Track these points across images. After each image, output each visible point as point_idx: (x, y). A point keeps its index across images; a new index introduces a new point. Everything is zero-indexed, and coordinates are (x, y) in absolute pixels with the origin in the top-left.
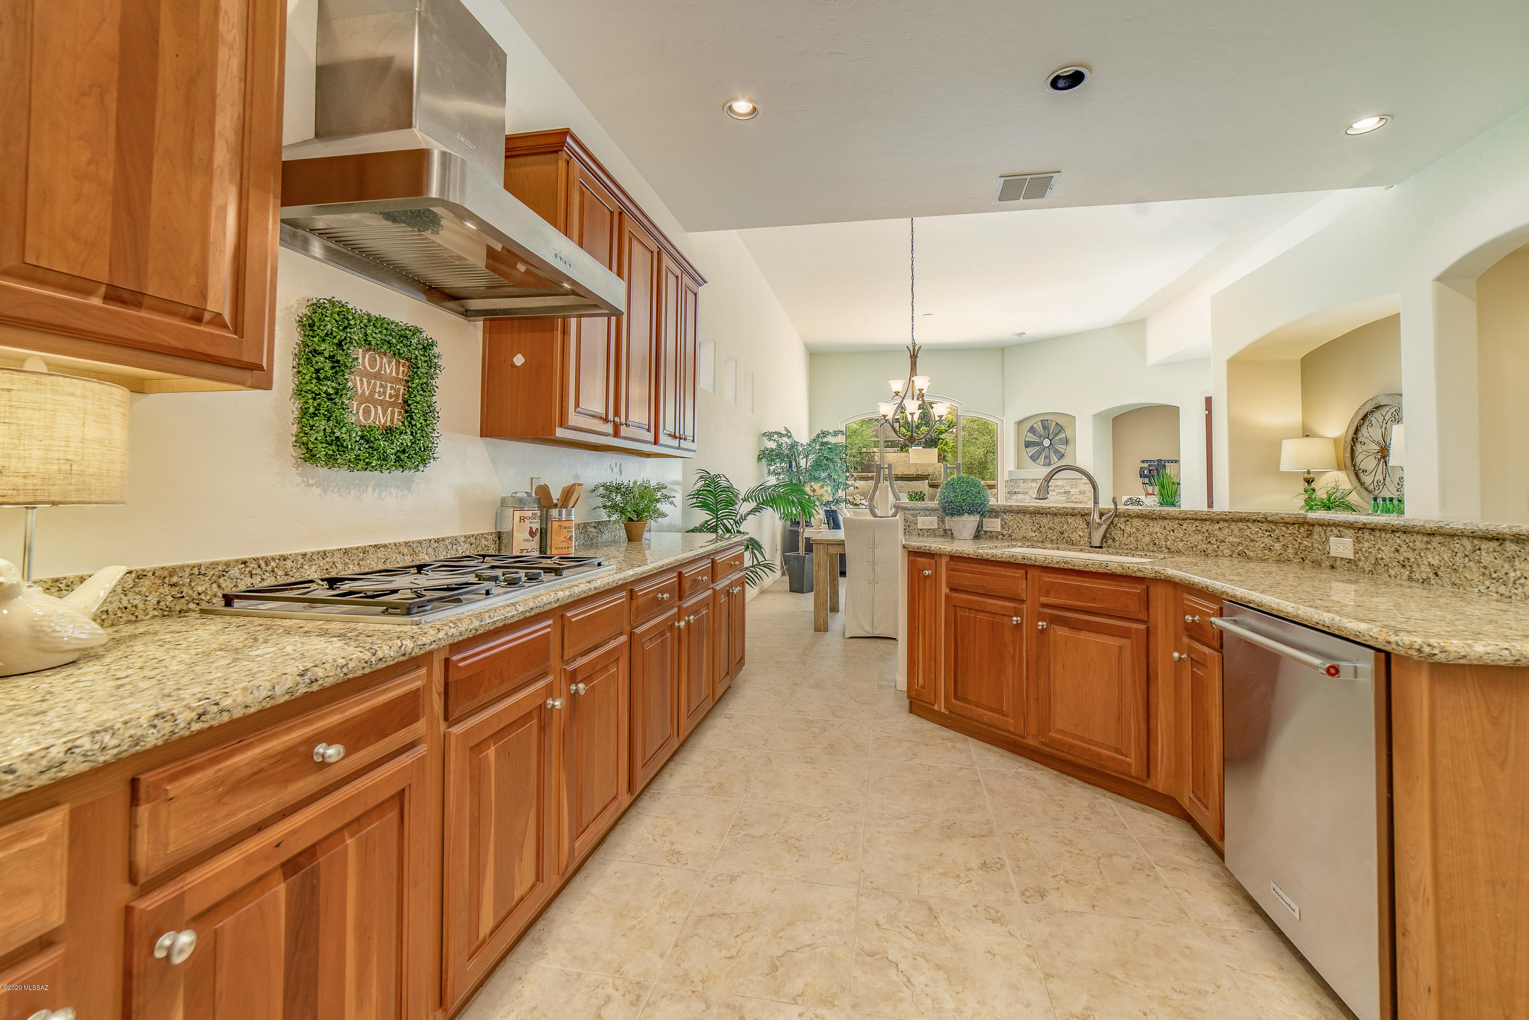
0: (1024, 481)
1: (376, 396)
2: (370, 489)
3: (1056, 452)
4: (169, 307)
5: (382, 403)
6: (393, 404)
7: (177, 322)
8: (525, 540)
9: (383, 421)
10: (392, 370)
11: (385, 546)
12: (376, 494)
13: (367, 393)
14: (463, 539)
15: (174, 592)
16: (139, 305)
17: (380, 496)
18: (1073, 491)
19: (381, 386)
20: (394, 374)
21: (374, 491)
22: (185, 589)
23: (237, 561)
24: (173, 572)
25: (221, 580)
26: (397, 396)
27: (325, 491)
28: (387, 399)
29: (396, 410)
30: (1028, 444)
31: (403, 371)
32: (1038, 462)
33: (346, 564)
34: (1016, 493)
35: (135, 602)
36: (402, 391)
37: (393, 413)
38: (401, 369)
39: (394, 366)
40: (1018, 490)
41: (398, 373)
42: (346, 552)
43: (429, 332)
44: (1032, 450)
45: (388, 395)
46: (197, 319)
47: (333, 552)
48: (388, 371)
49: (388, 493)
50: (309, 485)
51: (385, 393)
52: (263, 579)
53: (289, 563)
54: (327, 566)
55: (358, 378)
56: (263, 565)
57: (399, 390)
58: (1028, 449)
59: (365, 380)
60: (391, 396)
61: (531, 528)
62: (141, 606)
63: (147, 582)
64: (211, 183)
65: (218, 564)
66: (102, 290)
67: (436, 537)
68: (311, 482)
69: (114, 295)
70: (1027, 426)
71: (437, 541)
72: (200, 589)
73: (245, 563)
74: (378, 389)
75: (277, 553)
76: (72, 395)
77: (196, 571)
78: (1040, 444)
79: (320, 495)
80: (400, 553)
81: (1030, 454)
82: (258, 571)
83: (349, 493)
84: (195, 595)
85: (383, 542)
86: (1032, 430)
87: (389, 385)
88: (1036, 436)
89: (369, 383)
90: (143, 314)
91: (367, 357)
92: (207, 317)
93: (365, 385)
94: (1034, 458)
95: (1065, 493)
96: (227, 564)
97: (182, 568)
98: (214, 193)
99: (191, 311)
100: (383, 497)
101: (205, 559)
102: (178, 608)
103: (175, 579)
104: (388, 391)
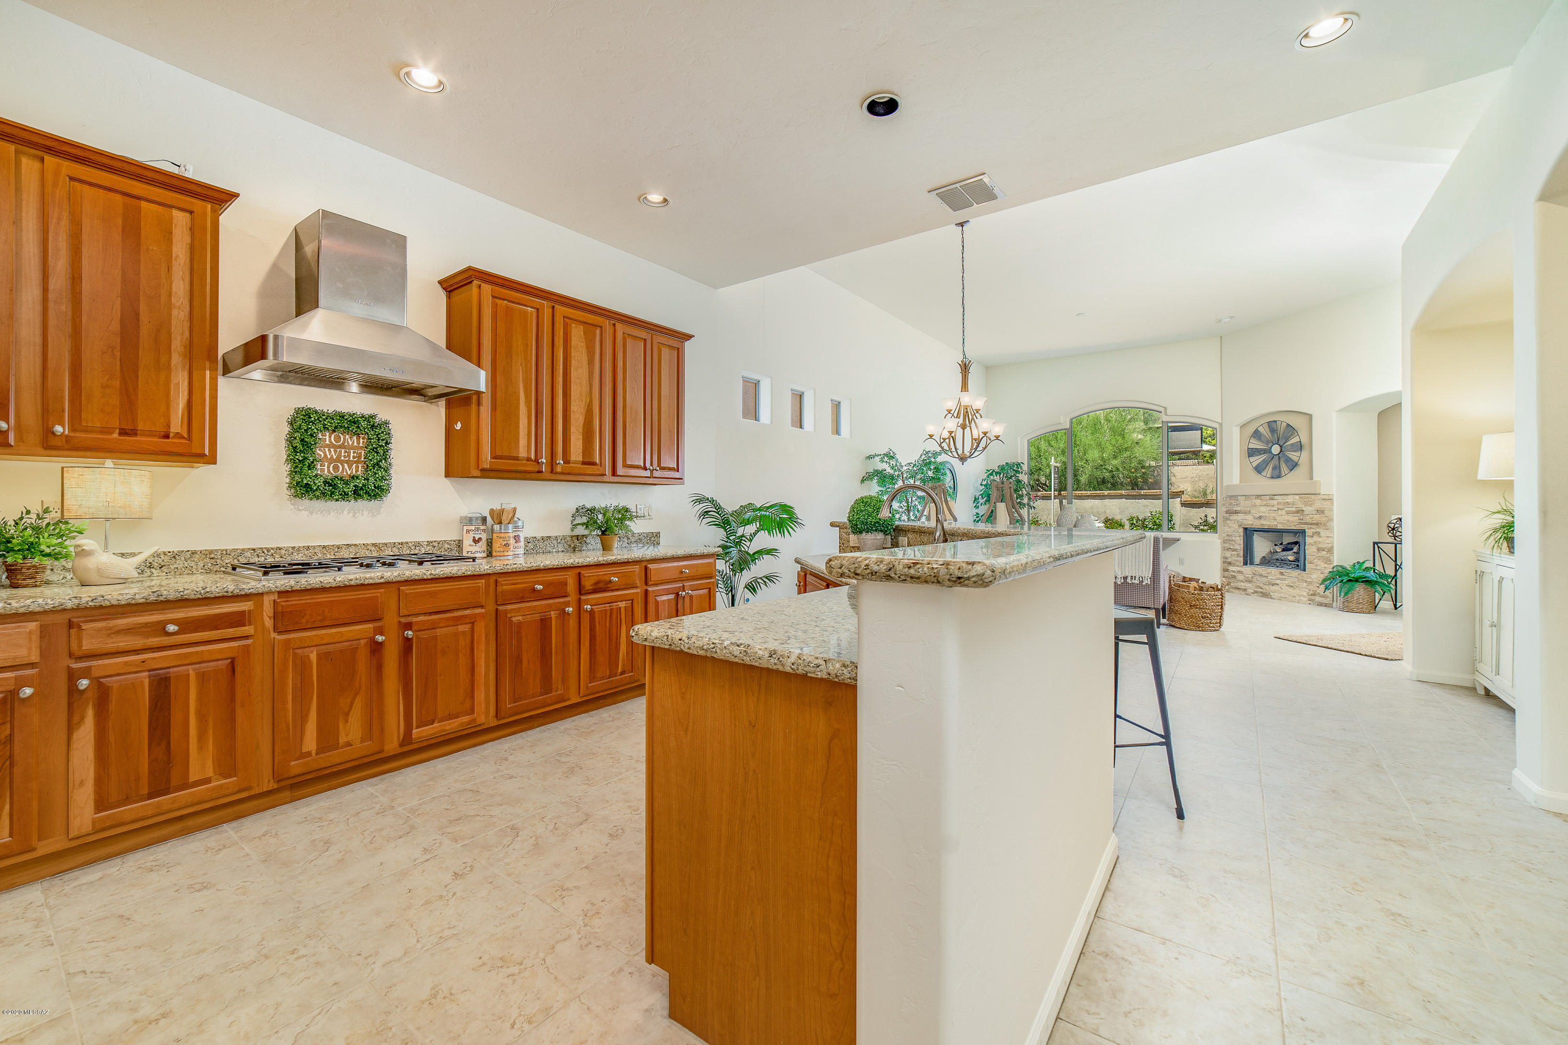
0: (1247, 497)
1: (343, 458)
2: (346, 512)
3: (1288, 460)
4: (151, 434)
5: (347, 462)
6: (357, 462)
7: (156, 439)
8: (470, 545)
9: (349, 472)
10: (354, 441)
11: (355, 545)
12: (351, 514)
13: (335, 457)
14: (426, 543)
15: (212, 561)
16: (136, 434)
17: (354, 516)
18: (1308, 509)
19: (346, 452)
20: (355, 444)
21: (349, 513)
22: (218, 561)
23: (249, 549)
24: (211, 552)
25: (240, 558)
26: (360, 457)
27: (311, 513)
28: (351, 459)
29: (360, 465)
30: (1252, 453)
31: (363, 442)
32: (1264, 473)
33: (325, 554)
34: (1236, 512)
35: (191, 565)
36: (363, 454)
37: (357, 467)
38: (361, 440)
39: (355, 440)
40: (1238, 509)
41: (358, 443)
42: (324, 547)
43: (382, 416)
44: (1257, 460)
45: (351, 457)
46: (167, 436)
47: (314, 547)
48: (350, 443)
49: (360, 514)
50: (299, 510)
51: (349, 456)
52: (266, 559)
53: (283, 552)
54: (310, 554)
55: (327, 449)
56: (266, 552)
57: (361, 453)
58: (1252, 459)
59: (332, 450)
60: (354, 457)
61: (474, 537)
62: (194, 567)
63: (197, 556)
64: (170, 373)
65: (237, 549)
66: (117, 431)
67: (400, 541)
68: (300, 508)
69: (123, 432)
70: (1251, 429)
71: (402, 544)
72: (227, 561)
73: (254, 550)
74: (343, 454)
75: (275, 546)
76: (109, 475)
77: (224, 552)
78: (1269, 451)
79: (308, 515)
80: (368, 549)
81: (1255, 464)
82: (263, 554)
83: (329, 514)
84: (224, 564)
85: (354, 543)
86: (1256, 434)
87: (352, 451)
88: (1263, 442)
89: (335, 451)
90: (138, 438)
91: (333, 436)
92: (171, 435)
93: (333, 453)
94: (1259, 469)
95: (1298, 512)
96: (243, 550)
97: (216, 551)
98: (172, 378)
99: (162, 434)
100: (357, 516)
101: (230, 547)
102: (215, 570)
103: (212, 556)
104: (352, 455)
